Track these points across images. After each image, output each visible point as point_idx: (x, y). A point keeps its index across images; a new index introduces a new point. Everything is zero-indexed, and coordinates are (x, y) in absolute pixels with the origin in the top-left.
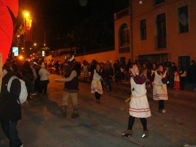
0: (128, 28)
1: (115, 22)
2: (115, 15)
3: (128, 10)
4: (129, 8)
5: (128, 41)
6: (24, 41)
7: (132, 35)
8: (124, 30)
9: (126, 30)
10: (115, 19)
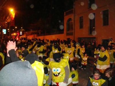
0: (72, 21)
1: (65, 17)
2: (65, 13)
3: (73, 10)
4: (73, 9)
5: (72, 29)
6: (10, 26)
7: (74, 25)
8: (70, 22)
9: (71, 22)
10: (65, 15)
